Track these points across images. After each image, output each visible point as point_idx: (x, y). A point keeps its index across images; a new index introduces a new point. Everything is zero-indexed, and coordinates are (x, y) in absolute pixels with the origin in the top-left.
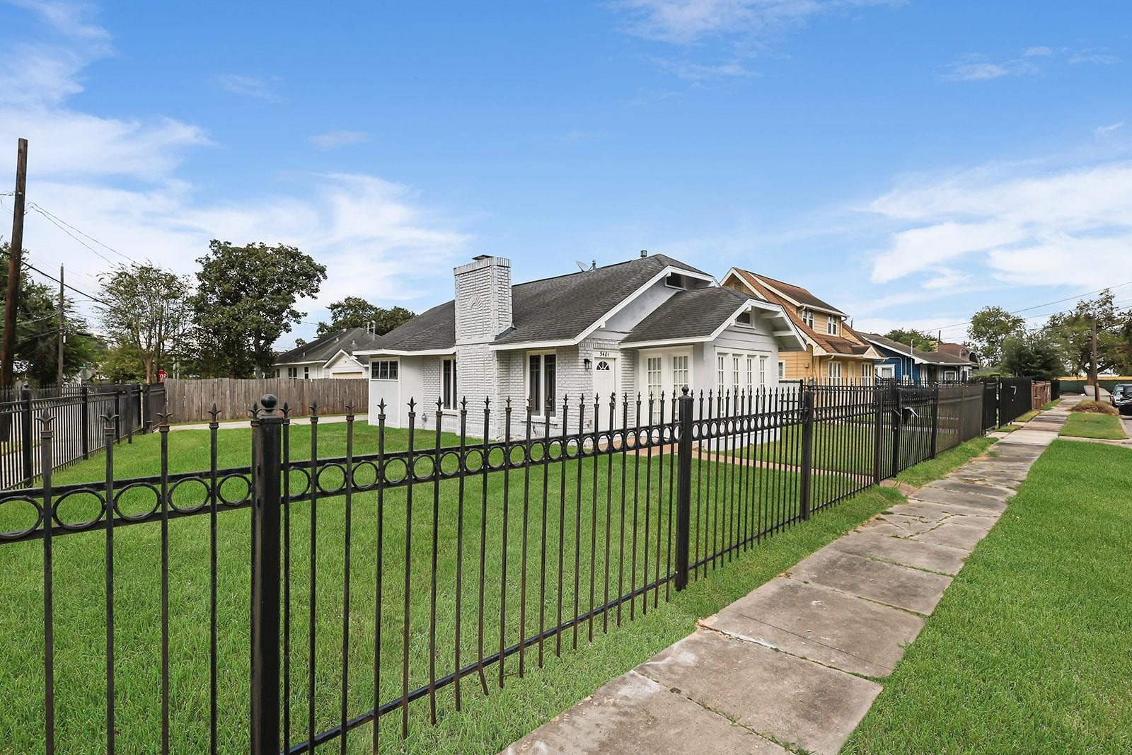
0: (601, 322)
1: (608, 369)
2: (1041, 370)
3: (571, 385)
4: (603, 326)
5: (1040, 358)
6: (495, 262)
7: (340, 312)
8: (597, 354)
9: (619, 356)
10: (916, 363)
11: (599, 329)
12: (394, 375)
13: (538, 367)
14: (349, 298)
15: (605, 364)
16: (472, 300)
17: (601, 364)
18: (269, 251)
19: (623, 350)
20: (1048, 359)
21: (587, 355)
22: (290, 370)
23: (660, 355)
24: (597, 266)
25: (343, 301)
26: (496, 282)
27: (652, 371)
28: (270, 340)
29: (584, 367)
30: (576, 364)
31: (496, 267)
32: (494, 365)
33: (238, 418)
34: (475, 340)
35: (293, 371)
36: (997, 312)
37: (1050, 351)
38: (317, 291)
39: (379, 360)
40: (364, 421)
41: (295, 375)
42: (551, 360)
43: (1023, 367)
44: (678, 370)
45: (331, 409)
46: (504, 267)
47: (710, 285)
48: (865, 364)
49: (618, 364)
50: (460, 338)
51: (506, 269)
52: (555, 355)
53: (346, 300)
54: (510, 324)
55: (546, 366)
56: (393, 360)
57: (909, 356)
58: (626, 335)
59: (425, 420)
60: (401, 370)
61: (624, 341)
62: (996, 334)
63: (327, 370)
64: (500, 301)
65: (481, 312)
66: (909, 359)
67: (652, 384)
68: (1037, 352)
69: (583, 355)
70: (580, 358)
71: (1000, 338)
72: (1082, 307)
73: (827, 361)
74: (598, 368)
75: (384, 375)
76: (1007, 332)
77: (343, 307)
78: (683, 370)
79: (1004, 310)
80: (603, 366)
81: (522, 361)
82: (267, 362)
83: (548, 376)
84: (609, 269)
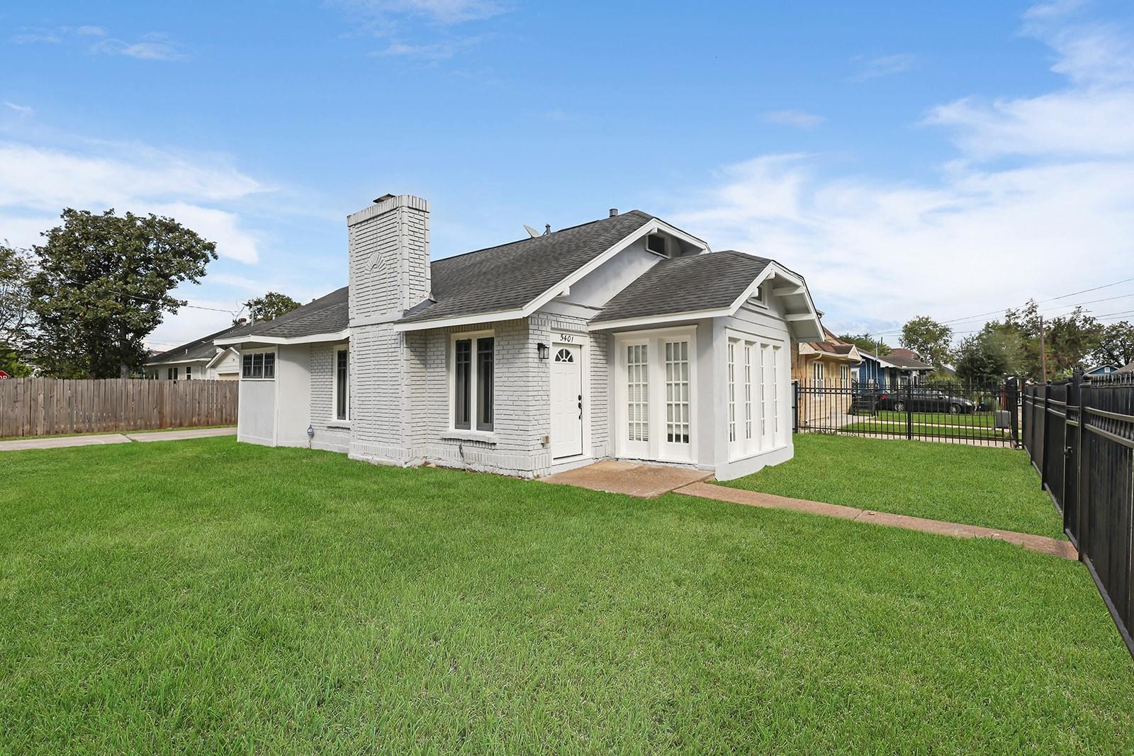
0: (563, 287)
1: (571, 360)
2: (991, 375)
3: (516, 383)
4: (567, 292)
5: (992, 363)
6: (405, 202)
7: (260, 310)
8: (556, 337)
9: (587, 342)
10: (881, 366)
11: (559, 299)
12: (270, 373)
13: (468, 357)
14: (271, 295)
15: (568, 353)
16: (373, 259)
17: (561, 352)
18: (139, 223)
19: (593, 333)
20: (999, 364)
21: (540, 337)
22: (170, 371)
23: (646, 341)
24: (553, 230)
25: (263, 297)
26: (406, 232)
27: (634, 364)
28: (142, 332)
29: (537, 356)
30: (525, 351)
31: (406, 209)
32: (404, 353)
33: (57, 432)
34: (376, 318)
35: (173, 372)
36: (925, 322)
37: (1000, 357)
38: (202, 274)
39: (253, 352)
40: (232, 436)
41: (176, 377)
42: (486, 346)
43: (975, 372)
44: (673, 362)
45: (203, 419)
46: (419, 210)
47: (702, 253)
48: (843, 365)
49: (586, 352)
50: (355, 316)
51: (421, 213)
52: (493, 338)
53: (267, 296)
54: (427, 295)
55: (479, 356)
56: (269, 351)
57: (874, 359)
58: (597, 313)
59: (312, 435)
60: (279, 365)
61: (594, 320)
62: (926, 342)
63: (213, 370)
64: (411, 260)
65: (384, 276)
66: (874, 362)
67: (634, 383)
68: (989, 357)
69: (536, 337)
70: (530, 341)
71: (929, 346)
72: (1011, 315)
73: (812, 361)
74: (557, 359)
75: (258, 373)
76: (936, 340)
77: (264, 304)
78: (681, 362)
79: (932, 319)
80: (565, 356)
81: (444, 349)
82: (136, 361)
83: (483, 370)
84: (568, 231)
